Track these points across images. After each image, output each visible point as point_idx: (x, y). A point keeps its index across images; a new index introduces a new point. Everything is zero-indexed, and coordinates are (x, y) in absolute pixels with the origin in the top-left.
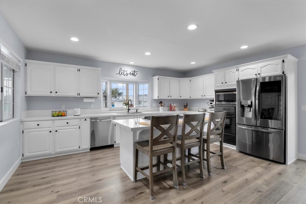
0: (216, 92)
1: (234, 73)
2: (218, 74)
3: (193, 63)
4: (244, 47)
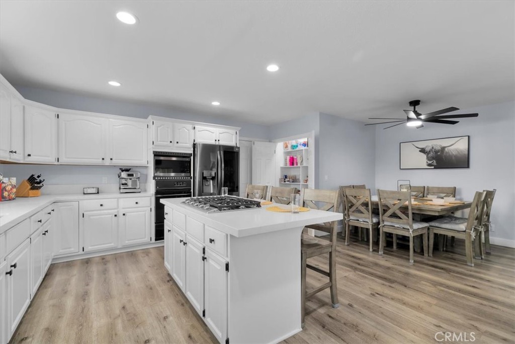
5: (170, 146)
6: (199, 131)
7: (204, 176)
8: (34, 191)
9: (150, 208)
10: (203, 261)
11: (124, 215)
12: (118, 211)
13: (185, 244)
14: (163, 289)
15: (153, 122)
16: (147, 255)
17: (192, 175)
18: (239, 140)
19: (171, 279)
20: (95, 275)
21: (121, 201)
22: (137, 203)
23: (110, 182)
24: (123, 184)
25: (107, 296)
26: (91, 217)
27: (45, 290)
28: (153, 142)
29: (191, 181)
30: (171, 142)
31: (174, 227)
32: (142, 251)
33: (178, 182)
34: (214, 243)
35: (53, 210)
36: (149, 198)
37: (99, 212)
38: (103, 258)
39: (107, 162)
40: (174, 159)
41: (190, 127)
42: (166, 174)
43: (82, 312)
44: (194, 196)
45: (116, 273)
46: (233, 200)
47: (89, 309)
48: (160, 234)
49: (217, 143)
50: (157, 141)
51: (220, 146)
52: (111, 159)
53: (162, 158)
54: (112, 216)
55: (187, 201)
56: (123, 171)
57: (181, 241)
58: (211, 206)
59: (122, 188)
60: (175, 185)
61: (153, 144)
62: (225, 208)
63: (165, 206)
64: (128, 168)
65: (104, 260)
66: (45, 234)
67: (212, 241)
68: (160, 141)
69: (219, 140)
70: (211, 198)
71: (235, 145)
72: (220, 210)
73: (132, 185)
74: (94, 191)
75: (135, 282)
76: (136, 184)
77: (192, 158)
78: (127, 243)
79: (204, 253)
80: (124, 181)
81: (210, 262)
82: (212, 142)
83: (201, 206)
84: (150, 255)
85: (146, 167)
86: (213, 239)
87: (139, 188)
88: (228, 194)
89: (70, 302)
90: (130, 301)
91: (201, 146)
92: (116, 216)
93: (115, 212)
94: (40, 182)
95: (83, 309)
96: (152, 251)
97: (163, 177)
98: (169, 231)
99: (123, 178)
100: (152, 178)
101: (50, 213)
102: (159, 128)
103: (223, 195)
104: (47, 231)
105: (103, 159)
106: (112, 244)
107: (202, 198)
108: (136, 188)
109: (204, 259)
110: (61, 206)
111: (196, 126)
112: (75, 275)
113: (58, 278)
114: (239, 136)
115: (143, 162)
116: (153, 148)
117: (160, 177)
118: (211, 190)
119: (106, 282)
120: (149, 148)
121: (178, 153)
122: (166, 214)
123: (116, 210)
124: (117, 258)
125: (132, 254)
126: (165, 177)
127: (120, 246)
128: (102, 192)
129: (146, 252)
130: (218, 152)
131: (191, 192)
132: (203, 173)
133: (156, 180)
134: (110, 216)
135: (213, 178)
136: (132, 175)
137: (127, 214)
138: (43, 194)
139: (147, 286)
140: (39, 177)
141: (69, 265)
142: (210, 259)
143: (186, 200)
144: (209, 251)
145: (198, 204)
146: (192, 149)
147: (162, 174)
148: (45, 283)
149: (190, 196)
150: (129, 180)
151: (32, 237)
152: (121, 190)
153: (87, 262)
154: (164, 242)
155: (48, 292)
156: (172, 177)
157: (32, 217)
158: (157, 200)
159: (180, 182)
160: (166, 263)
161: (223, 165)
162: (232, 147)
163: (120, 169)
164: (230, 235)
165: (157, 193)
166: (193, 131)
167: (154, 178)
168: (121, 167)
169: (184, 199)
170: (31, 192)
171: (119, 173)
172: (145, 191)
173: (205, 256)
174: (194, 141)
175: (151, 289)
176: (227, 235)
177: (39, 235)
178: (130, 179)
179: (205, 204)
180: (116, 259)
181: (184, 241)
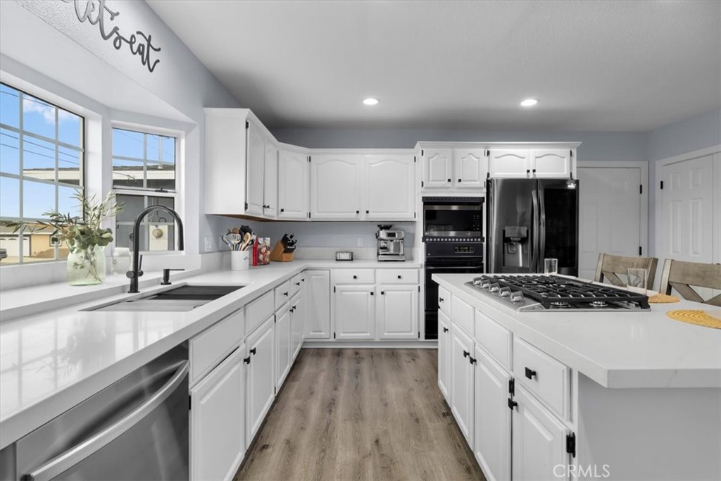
0: (425, 204)
1: (478, 158)
2: (437, 154)
3: (370, 102)
4: (529, 103)
5: (448, 188)
6: (496, 158)
7: (507, 236)
8: (287, 255)
9: (417, 286)
10: (509, 409)
11: (382, 293)
12: (375, 288)
13: (473, 361)
14: (435, 427)
15: (423, 151)
16: (413, 359)
17: (484, 235)
18: (577, 167)
19: (448, 413)
20: (346, 377)
21: (379, 272)
22: (399, 277)
23: (366, 246)
24: (382, 248)
25: (357, 416)
26: (344, 293)
27: (293, 383)
28: (422, 182)
29: (482, 245)
30: (449, 180)
31: (453, 323)
32: (406, 352)
33: (461, 246)
34: (536, 379)
35: (303, 280)
36: (417, 270)
37: (351, 286)
38: (357, 352)
39: (363, 217)
40: (455, 208)
41: (480, 151)
42: (443, 234)
43: (327, 430)
44: (487, 272)
45: (371, 380)
46: (572, 285)
47: (334, 428)
48: (431, 329)
49: (531, 176)
50: (429, 181)
51: (537, 180)
52: (367, 212)
53: (437, 208)
54: (367, 294)
55: (477, 282)
56: (381, 229)
57: (466, 354)
58: (525, 295)
59: (381, 253)
60: (456, 250)
61: (422, 186)
62: (557, 304)
63: (439, 287)
64: (389, 224)
65: (357, 356)
66: (292, 311)
67: (530, 374)
68: (432, 181)
69: (534, 171)
70: (524, 278)
71: (569, 176)
72: (547, 307)
73: (394, 250)
74: (347, 256)
75: (395, 402)
76: (399, 250)
77: (484, 205)
78: (387, 335)
79: (512, 390)
80: (383, 244)
81: (526, 416)
82: (522, 175)
83: (504, 293)
84: (417, 360)
85: (413, 222)
86: (532, 370)
87: (403, 255)
88: (559, 273)
89: (315, 409)
90: (386, 433)
91: (499, 183)
92: (372, 294)
93: (371, 288)
94: (292, 244)
95: (328, 425)
96: (420, 354)
97: (437, 238)
98: (446, 330)
99: (382, 240)
100: (421, 239)
101: (298, 284)
102: (431, 160)
103: (547, 274)
104: (294, 307)
105: (358, 212)
106: (368, 334)
107: (504, 278)
108: (398, 255)
109: (512, 404)
110: (312, 275)
111: (491, 150)
112: (324, 370)
113: (307, 369)
114: (578, 160)
115: (408, 216)
116: (422, 192)
117: (433, 237)
118: (518, 263)
119: (357, 389)
120: (416, 193)
121: (461, 198)
122: (442, 300)
123: (373, 286)
124: (373, 354)
125: (393, 353)
126: (440, 238)
127: (377, 340)
128: (356, 259)
129: (412, 354)
130: (534, 193)
131: (483, 264)
132: (504, 231)
133: (426, 242)
134: (366, 293)
135: (523, 241)
136: (393, 235)
137: (386, 292)
138: (296, 259)
139: (411, 414)
140: (291, 237)
141: (319, 353)
142: (525, 409)
143: (476, 280)
144: (524, 393)
145: (497, 288)
146: (485, 190)
147: (435, 234)
148: (293, 374)
149: (481, 271)
150: (389, 242)
151: (277, 314)
152: (380, 256)
153: (339, 353)
154: (437, 342)
155: (295, 387)
156: (452, 238)
157: (277, 289)
158: (428, 274)
159: (464, 246)
160: (440, 383)
161: (543, 217)
162: (563, 182)
163: (379, 226)
164: (579, 373)
165: (429, 262)
166: (486, 158)
167: (424, 240)
168: (380, 224)
169: (471, 277)
170: (284, 255)
171: (376, 232)
172: (412, 259)
173: (514, 400)
174: (488, 175)
175: (417, 420)
176: (570, 372)
177: (286, 312)
178: (392, 241)
179: (513, 291)
180: (372, 357)
181: (472, 355)
